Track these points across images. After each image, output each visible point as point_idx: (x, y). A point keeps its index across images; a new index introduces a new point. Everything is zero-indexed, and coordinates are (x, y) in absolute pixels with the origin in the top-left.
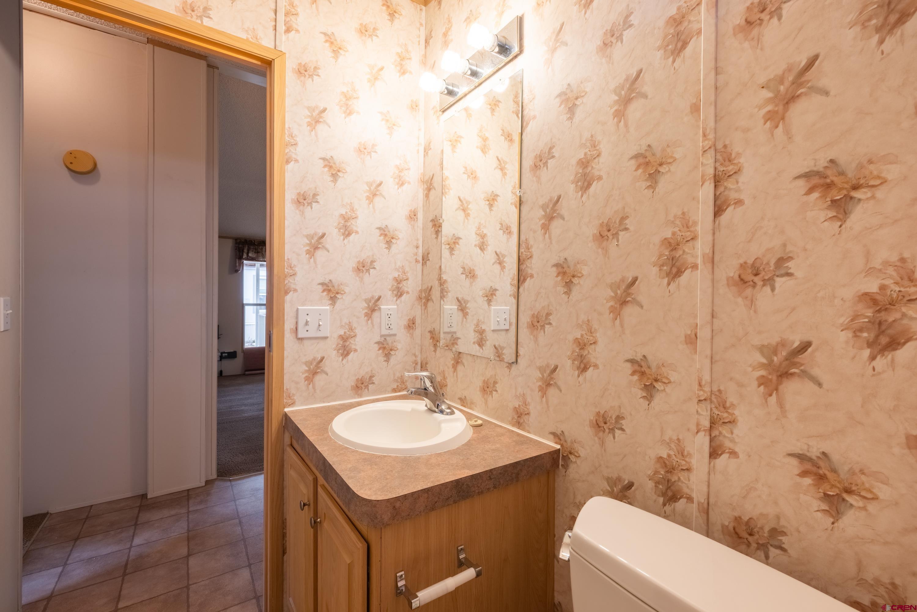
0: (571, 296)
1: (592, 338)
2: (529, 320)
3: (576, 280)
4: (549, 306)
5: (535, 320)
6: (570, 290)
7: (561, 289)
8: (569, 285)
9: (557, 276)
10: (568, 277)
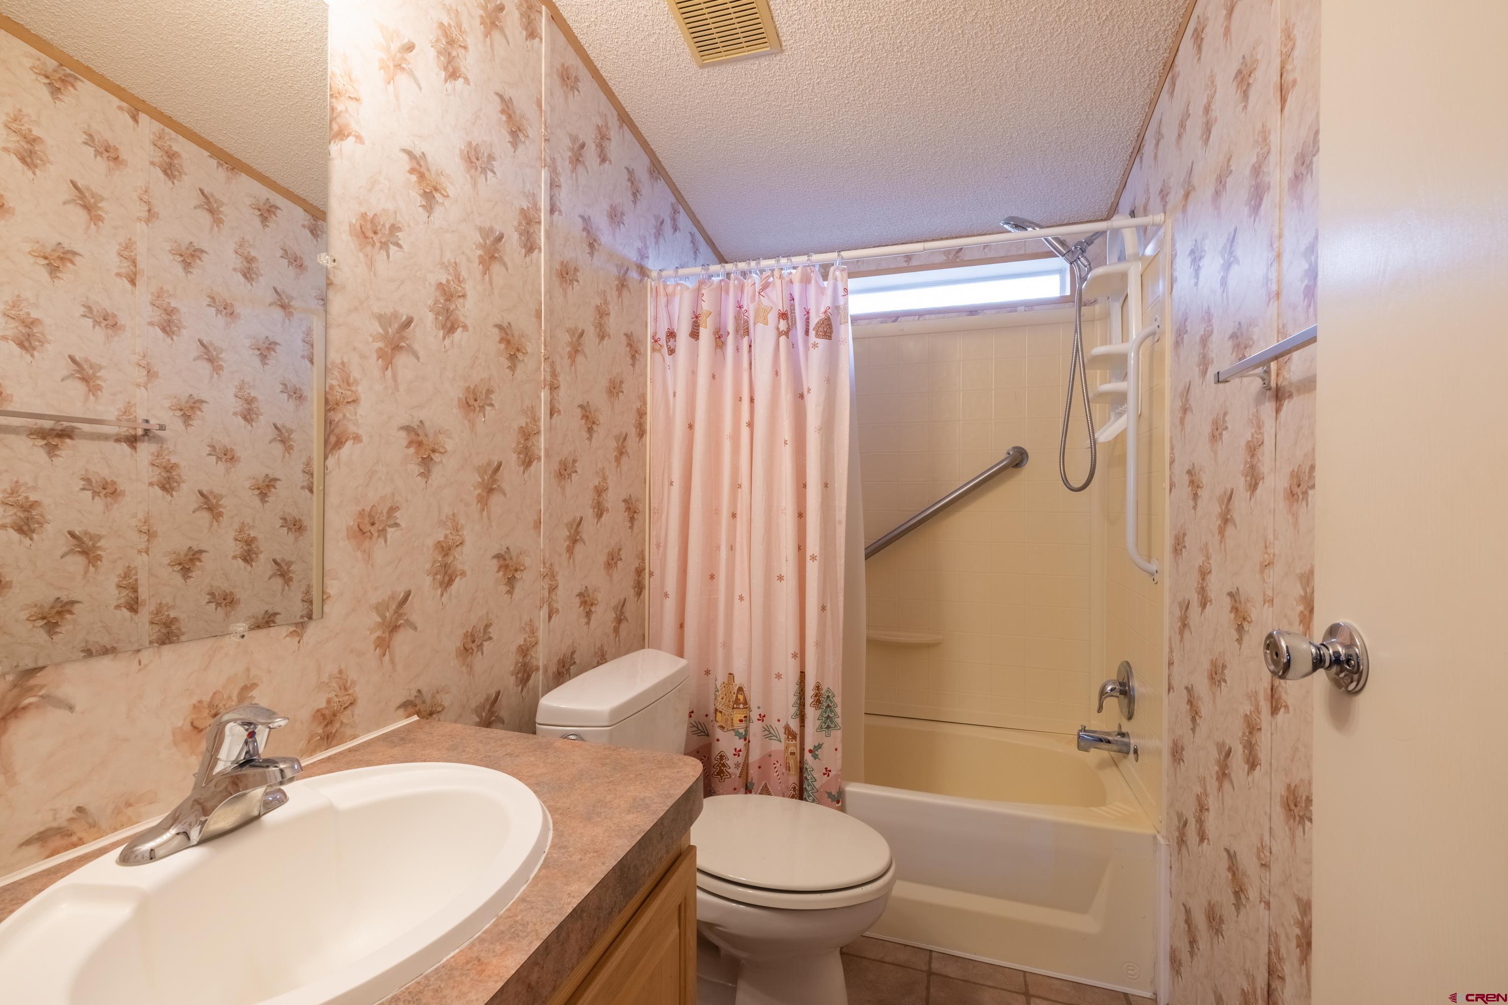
0: (430, 480)
1: (458, 537)
2: (351, 523)
3: (436, 457)
4: (393, 495)
5: (366, 521)
6: (429, 471)
7: (415, 468)
8: (426, 462)
9: (408, 447)
10: (426, 450)
